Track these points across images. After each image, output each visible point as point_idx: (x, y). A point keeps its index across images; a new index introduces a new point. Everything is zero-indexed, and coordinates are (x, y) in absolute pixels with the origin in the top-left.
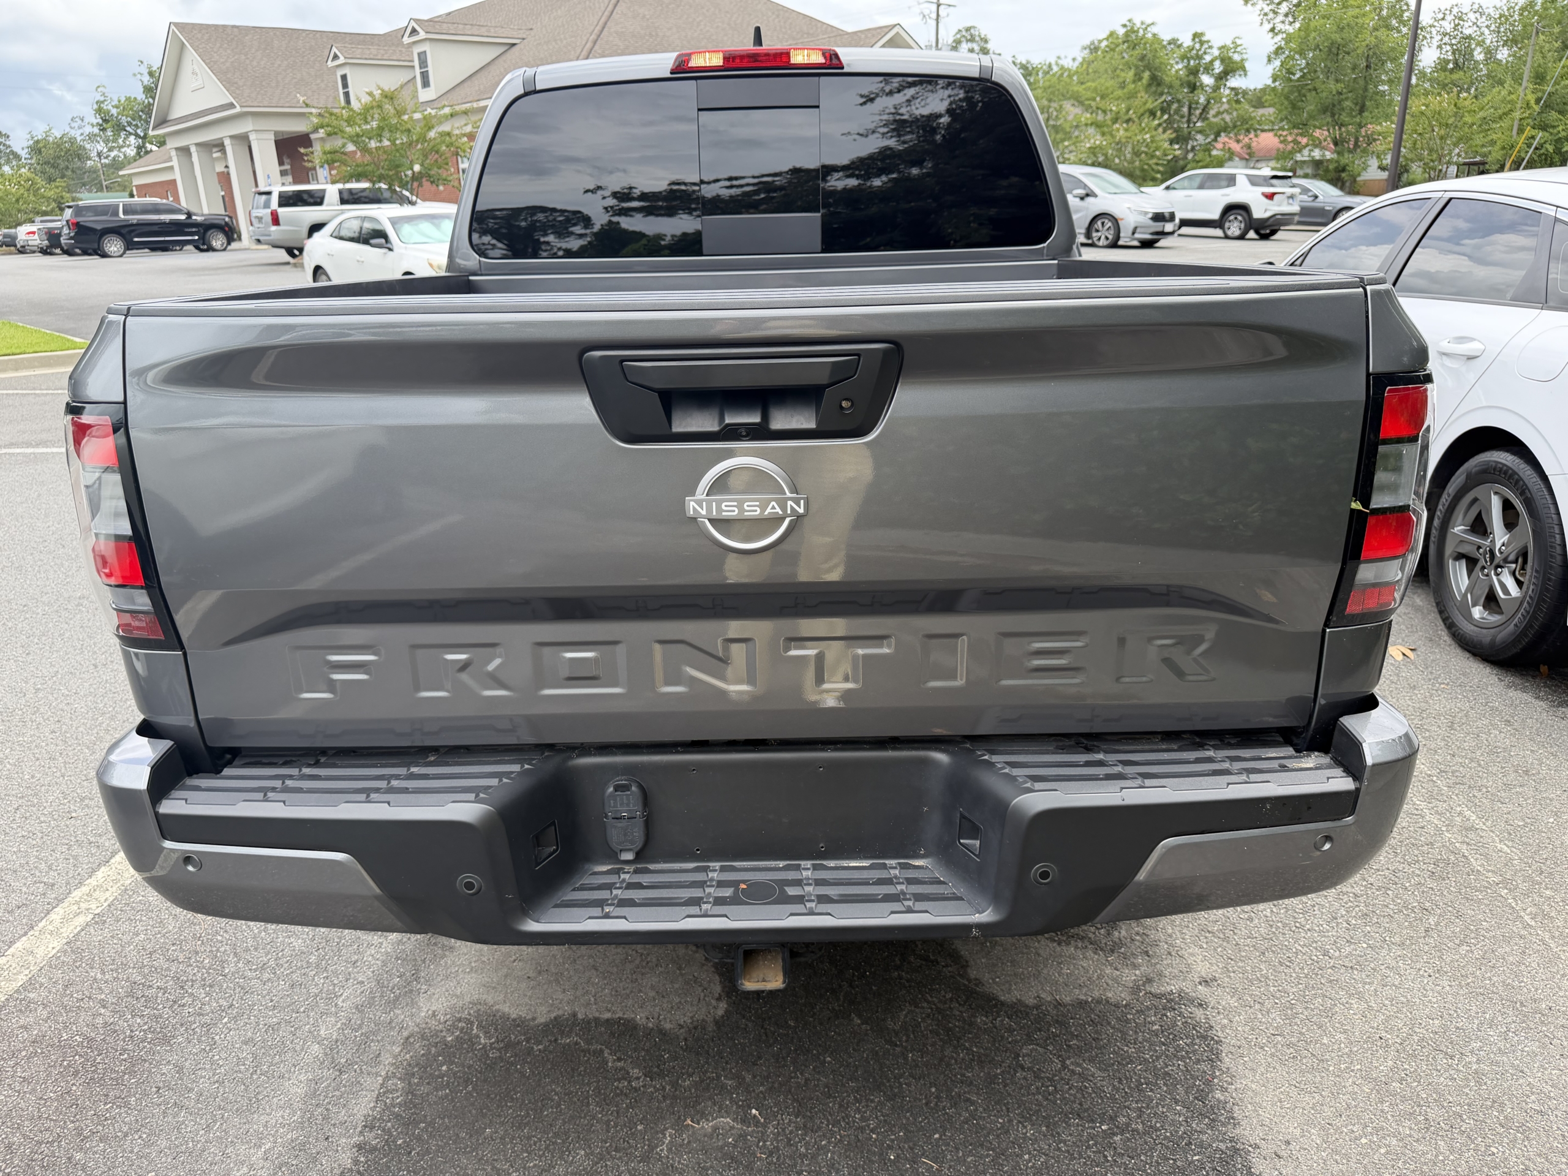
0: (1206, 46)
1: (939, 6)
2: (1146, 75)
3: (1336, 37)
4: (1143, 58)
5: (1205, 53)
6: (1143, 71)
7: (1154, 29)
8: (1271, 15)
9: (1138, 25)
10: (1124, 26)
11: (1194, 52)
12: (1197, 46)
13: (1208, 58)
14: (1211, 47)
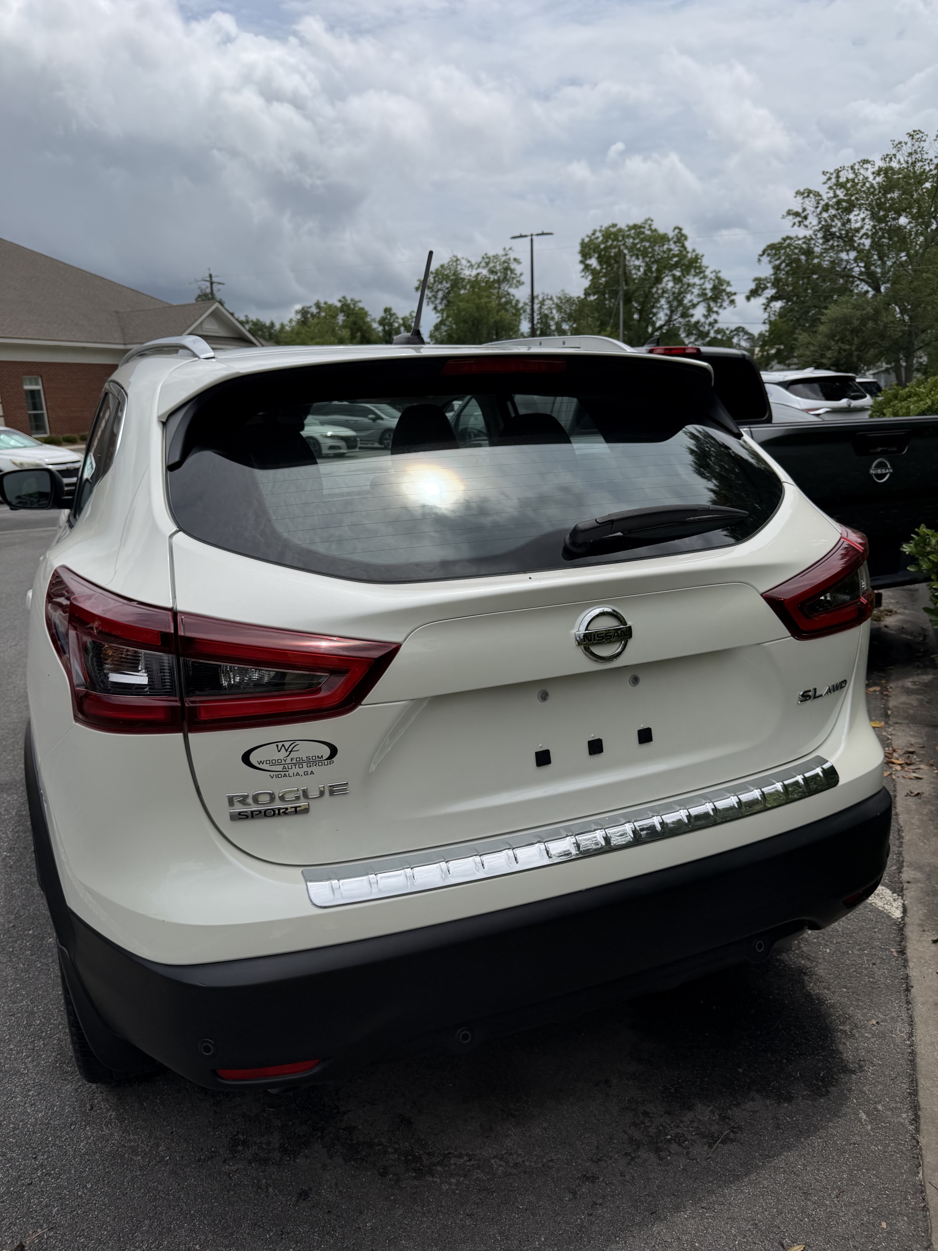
0: (394, 317)
1: (212, 283)
2: (359, 334)
3: (476, 315)
4: (355, 323)
5: (394, 321)
6: (356, 332)
7: (361, 305)
8: (433, 299)
9: (349, 301)
10: (340, 301)
11: (387, 321)
12: (389, 317)
13: (396, 325)
14: (397, 318)
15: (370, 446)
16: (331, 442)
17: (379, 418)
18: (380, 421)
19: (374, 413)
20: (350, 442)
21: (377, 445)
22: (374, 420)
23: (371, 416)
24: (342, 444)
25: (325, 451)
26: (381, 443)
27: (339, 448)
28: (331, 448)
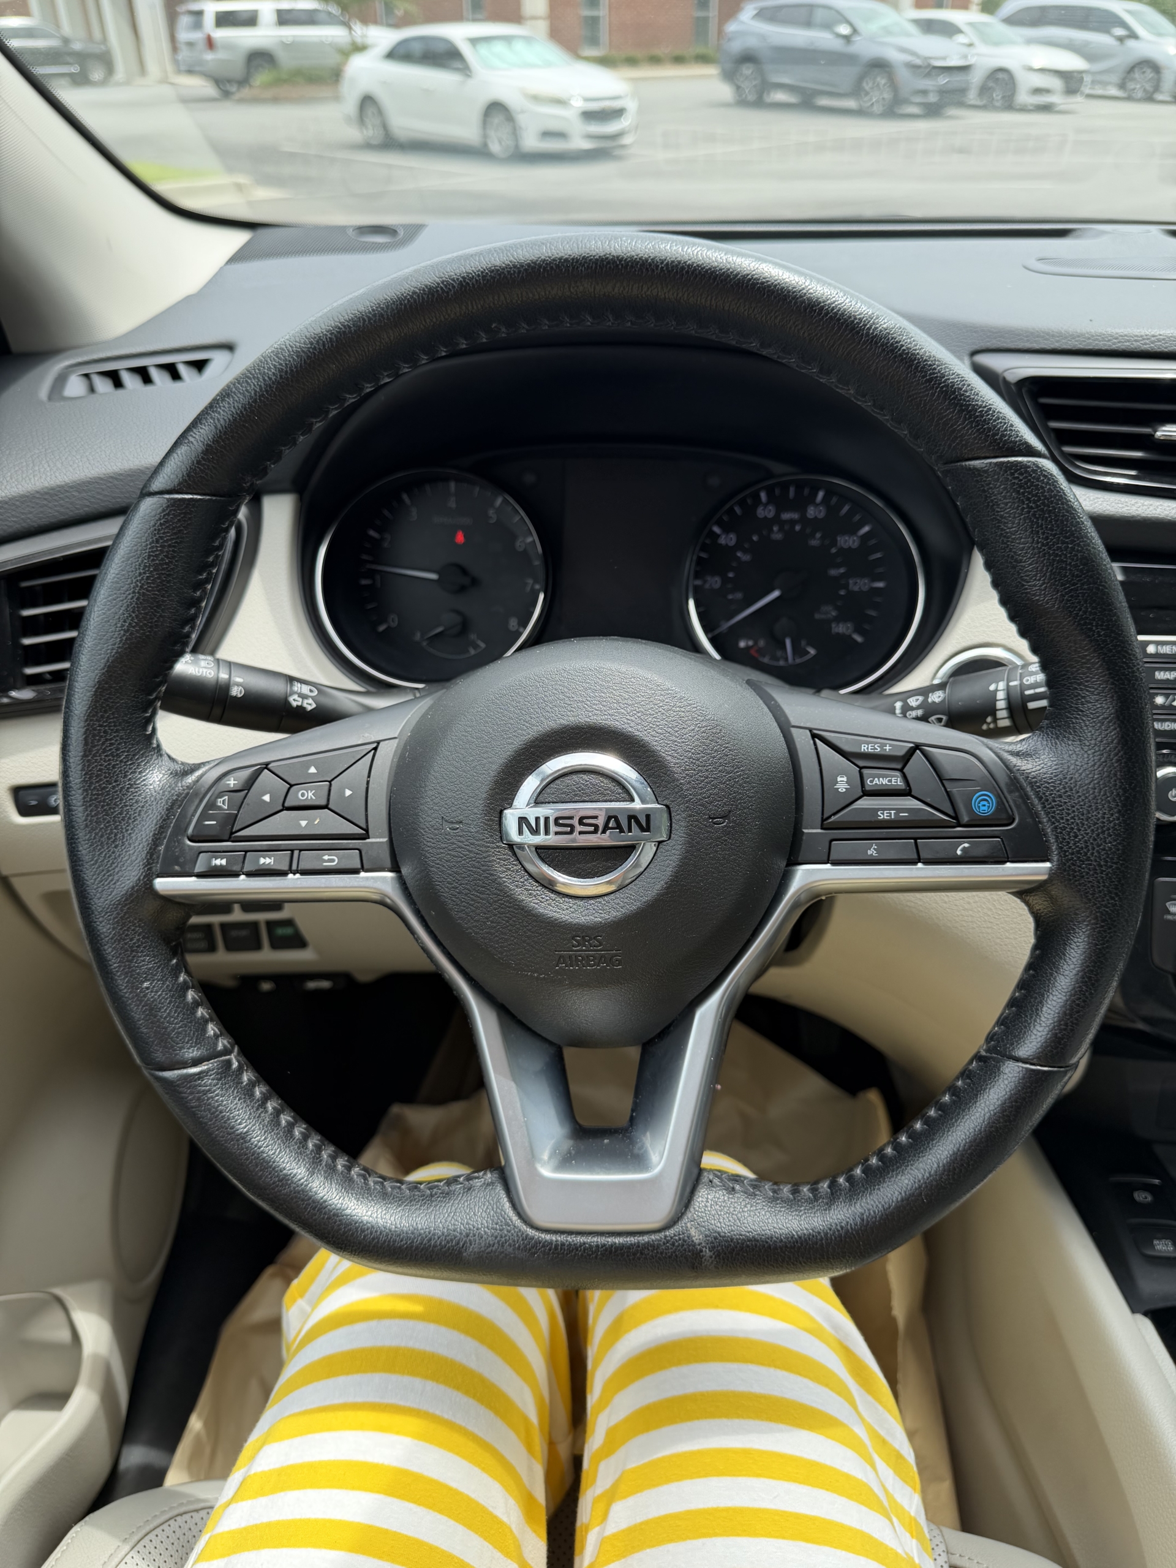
15: (1100, 92)
16: (1040, 81)
17: (1133, 36)
18: (1131, 43)
19: (1123, 24)
20: (1071, 82)
21: (1113, 91)
22: (1121, 39)
23: (1120, 32)
24: (1056, 83)
25: (1023, 97)
26: (1122, 86)
27: (1047, 91)
28: (1038, 91)
